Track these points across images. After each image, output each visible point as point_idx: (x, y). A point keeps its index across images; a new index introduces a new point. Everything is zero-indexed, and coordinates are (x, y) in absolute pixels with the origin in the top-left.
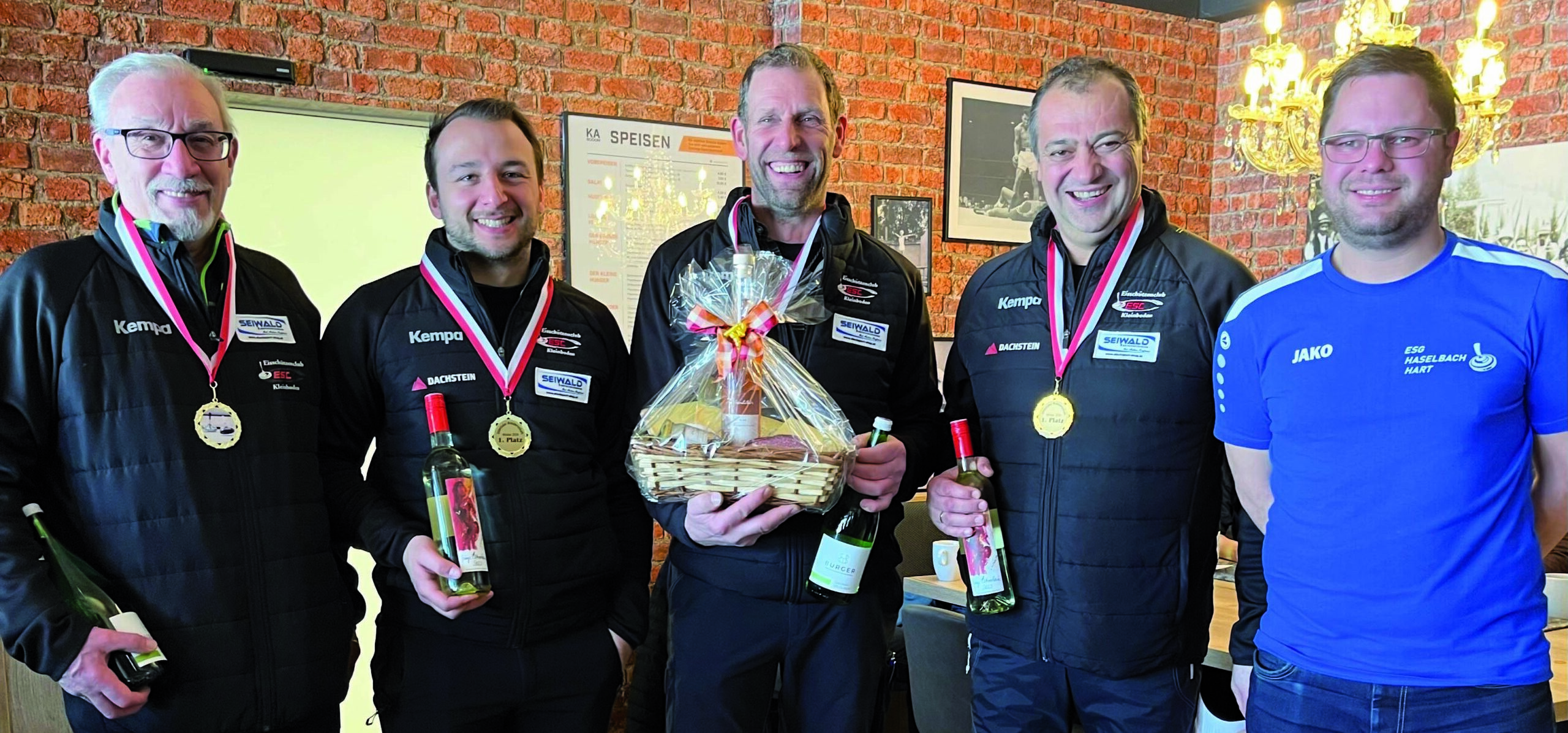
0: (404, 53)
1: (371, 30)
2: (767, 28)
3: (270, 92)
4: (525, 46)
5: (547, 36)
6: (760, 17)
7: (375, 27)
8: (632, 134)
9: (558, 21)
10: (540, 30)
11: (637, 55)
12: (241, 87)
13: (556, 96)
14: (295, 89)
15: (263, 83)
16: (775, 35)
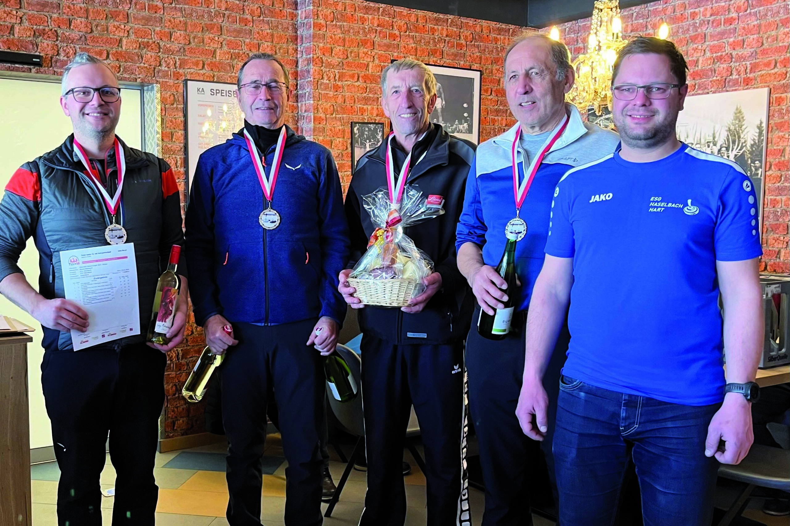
0: (100, 50)
1: (83, 38)
2: (295, 34)
3: (29, 71)
4: (165, 45)
5: (177, 40)
6: (290, 28)
7: (85, 37)
8: (221, 90)
9: (182, 32)
10: (173, 37)
11: (225, 49)
12: (14, 68)
13: (181, 71)
14: (42, 69)
15: (26, 66)
16: (299, 38)
